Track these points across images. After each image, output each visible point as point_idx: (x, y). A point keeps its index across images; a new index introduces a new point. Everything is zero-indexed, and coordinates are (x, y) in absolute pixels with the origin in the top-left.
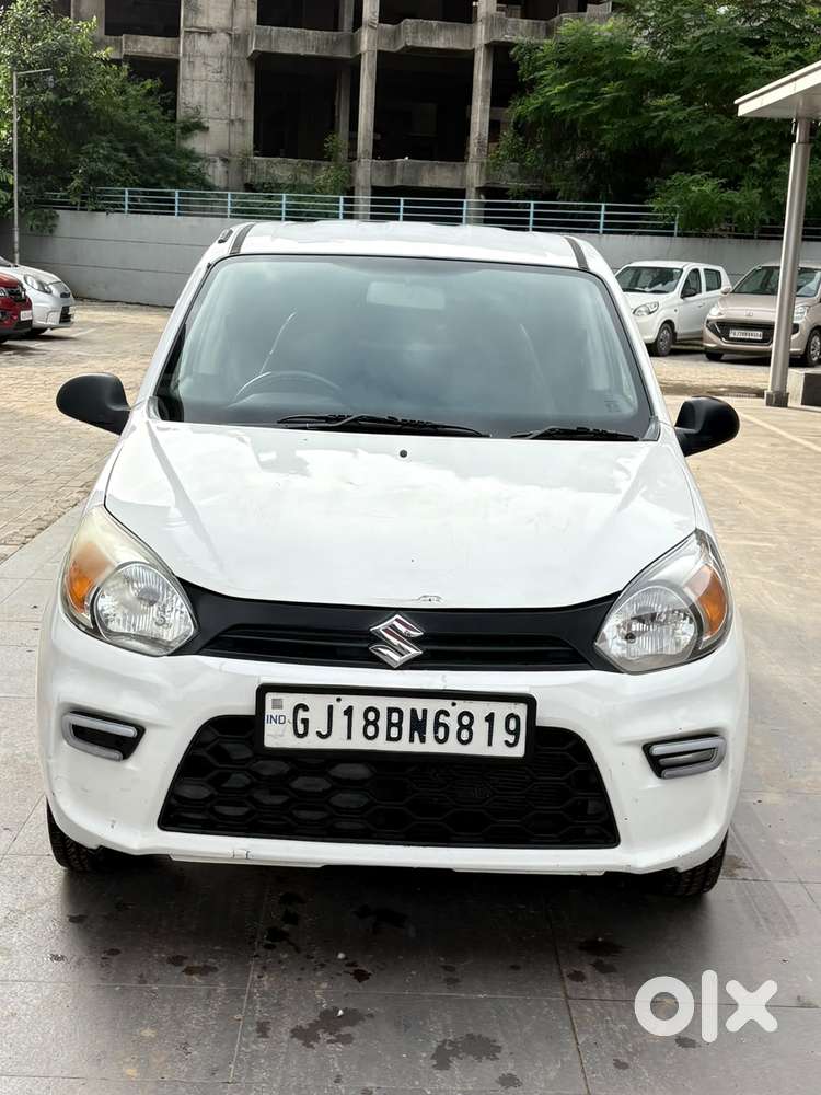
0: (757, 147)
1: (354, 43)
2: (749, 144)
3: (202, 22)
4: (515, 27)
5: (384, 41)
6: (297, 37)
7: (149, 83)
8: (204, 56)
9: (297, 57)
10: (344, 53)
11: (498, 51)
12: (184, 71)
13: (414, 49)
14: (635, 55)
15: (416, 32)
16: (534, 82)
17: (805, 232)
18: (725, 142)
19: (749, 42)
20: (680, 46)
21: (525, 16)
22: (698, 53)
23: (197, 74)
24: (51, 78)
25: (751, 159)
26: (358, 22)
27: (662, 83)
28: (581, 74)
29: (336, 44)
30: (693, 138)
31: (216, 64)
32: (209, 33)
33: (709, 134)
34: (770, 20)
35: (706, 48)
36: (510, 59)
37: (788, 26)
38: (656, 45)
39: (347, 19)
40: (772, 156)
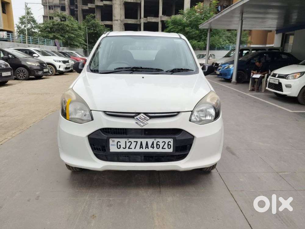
0: (203, 35)
1: (140, 21)
2: (201, 35)
3: (116, 18)
4: (165, 18)
5: (144, 21)
6: (131, 21)
7: (108, 28)
8: (117, 24)
9: (131, 24)
10: (138, 23)
11: (162, 22)
12: (114, 26)
13: (149, 22)
14: (184, 22)
15: (149, 19)
16: (168, 26)
17: (210, 49)
18: (198, 35)
19: (201, 19)
20: (191, 20)
21: (167, 16)
22: (193, 21)
23: (115, 27)
24: (92, 28)
25: (202, 37)
26: (140, 18)
27: (188, 26)
28: (175, 25)
29: (137, 22)
30: (193, 34)
31: (119, 25)
32: (117, 20)
33: (195, 34)
34: (205, 15)
35: (195, 20)
36: (164, 23)
37: (207, 16)
38: (187, 20)
39: (139, 17)
40: (205, 37)
